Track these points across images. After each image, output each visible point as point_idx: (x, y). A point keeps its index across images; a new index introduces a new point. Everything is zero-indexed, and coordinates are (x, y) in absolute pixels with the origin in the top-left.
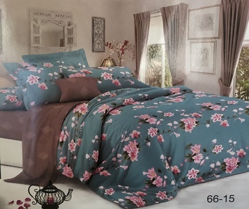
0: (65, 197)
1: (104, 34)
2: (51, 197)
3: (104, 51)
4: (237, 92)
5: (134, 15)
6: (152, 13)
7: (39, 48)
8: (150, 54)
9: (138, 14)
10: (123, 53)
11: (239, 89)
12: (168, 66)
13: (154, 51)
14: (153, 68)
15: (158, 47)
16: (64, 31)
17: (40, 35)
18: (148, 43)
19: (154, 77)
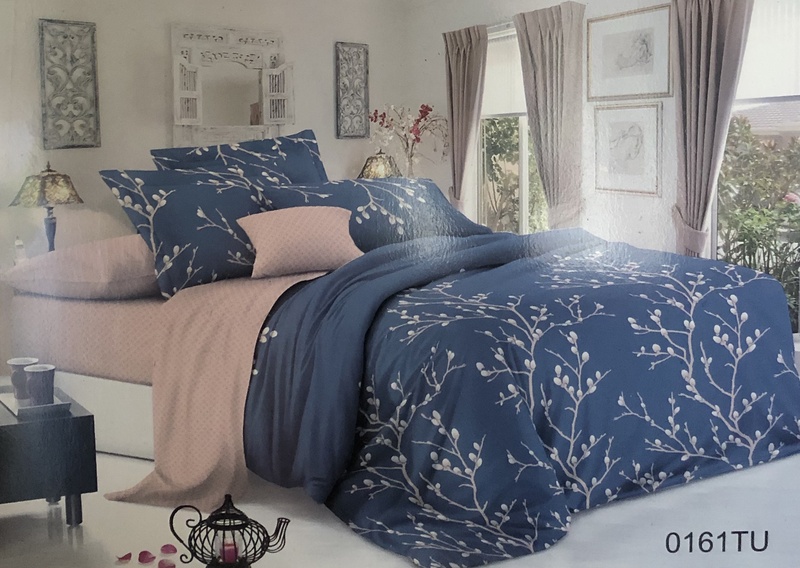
1: (366, 88)
3: (366, 135)
5: (445, 35)
6: (493, 31)
7: (196, 130)
8: (489, 141)
9: (454, 33)
10: (418, 140)
11: (728, 235)
12: (538, 174)
13: (500, 132)
14: (497, 179)
15: (509, 121)
16: (260, 82)
17: (198, 93)
18: (483, 112)
19: (501, 205)
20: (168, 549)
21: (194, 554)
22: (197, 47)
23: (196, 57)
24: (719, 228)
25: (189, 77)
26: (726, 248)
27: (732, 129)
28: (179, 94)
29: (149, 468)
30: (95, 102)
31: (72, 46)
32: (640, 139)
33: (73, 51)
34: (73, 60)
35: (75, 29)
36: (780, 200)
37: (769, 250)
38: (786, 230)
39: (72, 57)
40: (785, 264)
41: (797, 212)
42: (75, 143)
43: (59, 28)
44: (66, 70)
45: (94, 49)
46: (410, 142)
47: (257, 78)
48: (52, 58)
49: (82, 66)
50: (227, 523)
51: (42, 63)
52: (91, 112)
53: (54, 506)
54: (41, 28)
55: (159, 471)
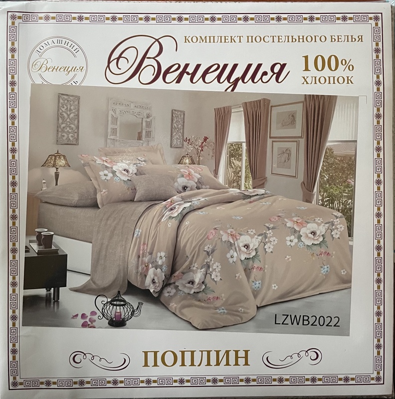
0: (134, 311)
1: (183, 128)
2: (118, 311)
3: (182, 147)
4: (320, 198)
5: (215, 109)
6: (233, 108)
7: (116, 141)
8: (230, 152)
9: (218, 109)
10: (202, 150)
11: (323, 195)
12: (249, 166)
13: (234, 149)
14: (232, 168)
15: (239, 145)
16: (142, 123)
17: (118, 127)
18: (228, 141)
19: (234, 178)
20: (93, 313)
21: (103, 316)
22: (119, 108)
23: (118, 112)
24: (320, 192)
25: (115, 120)
26: (322, 200)
27: (326, 152)
28: (110, 126)
29: (88, 278)
30: (78, 127)
31: (70, 104)
32: (289, 155)
33: (70, 107)
34: (70, 110)
35: (71, 98)
36: (345, 182)
37: (340, 202)
38: (346, 195)
39: (70, 109)
40: (346, 208)
41: (351, 187)
42: (69, 143)
43: (66, 97)
44: (67, 114)
45: (79, 107)
46: (199, 151)
47: (141, 122)
48: (63, 109)
49: (74, 113)
50: (118, 303)
51: (58, 110)
52: (76, 131)
53: (48, 292)
54: (59, 97)
55: (92, 279)
